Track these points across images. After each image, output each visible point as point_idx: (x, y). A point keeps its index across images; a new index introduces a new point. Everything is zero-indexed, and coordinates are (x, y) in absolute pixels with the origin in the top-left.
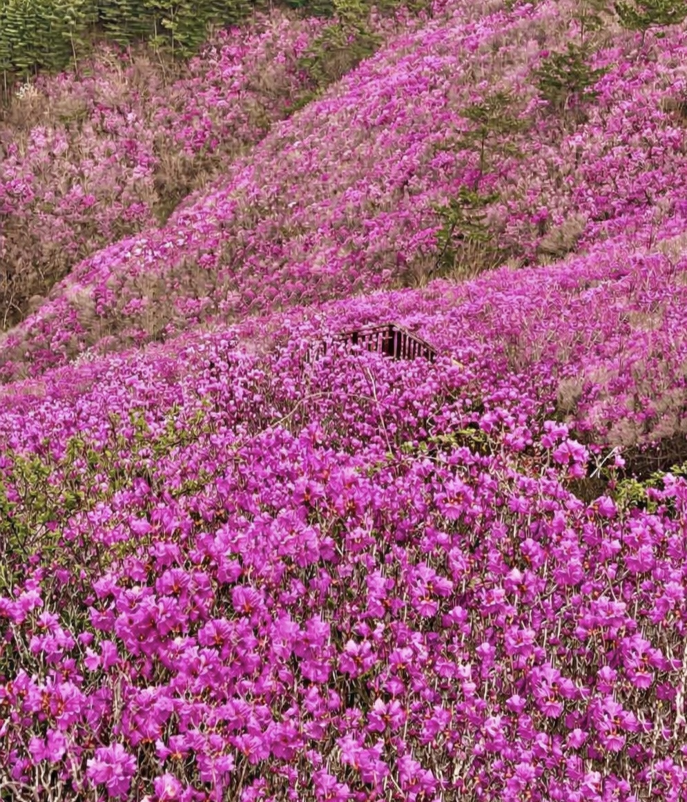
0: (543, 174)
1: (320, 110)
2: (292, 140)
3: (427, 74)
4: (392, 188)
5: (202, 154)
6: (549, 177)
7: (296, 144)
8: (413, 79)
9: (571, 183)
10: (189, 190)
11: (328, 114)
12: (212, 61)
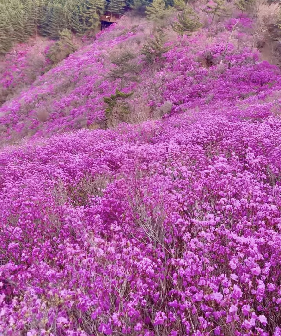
0: (149, 87)
1: (54, 71)
2: (44, 82)
3: (95, 57)
4: (83, 96)
5: (10, 88)
6: (151, 88)
7: (45, 83)
8: (90, 58)
9: (162, 90)
10: (4, 101)
11: (57, 72)
12: (14, 56)
